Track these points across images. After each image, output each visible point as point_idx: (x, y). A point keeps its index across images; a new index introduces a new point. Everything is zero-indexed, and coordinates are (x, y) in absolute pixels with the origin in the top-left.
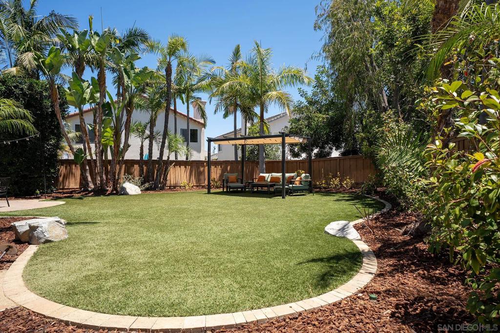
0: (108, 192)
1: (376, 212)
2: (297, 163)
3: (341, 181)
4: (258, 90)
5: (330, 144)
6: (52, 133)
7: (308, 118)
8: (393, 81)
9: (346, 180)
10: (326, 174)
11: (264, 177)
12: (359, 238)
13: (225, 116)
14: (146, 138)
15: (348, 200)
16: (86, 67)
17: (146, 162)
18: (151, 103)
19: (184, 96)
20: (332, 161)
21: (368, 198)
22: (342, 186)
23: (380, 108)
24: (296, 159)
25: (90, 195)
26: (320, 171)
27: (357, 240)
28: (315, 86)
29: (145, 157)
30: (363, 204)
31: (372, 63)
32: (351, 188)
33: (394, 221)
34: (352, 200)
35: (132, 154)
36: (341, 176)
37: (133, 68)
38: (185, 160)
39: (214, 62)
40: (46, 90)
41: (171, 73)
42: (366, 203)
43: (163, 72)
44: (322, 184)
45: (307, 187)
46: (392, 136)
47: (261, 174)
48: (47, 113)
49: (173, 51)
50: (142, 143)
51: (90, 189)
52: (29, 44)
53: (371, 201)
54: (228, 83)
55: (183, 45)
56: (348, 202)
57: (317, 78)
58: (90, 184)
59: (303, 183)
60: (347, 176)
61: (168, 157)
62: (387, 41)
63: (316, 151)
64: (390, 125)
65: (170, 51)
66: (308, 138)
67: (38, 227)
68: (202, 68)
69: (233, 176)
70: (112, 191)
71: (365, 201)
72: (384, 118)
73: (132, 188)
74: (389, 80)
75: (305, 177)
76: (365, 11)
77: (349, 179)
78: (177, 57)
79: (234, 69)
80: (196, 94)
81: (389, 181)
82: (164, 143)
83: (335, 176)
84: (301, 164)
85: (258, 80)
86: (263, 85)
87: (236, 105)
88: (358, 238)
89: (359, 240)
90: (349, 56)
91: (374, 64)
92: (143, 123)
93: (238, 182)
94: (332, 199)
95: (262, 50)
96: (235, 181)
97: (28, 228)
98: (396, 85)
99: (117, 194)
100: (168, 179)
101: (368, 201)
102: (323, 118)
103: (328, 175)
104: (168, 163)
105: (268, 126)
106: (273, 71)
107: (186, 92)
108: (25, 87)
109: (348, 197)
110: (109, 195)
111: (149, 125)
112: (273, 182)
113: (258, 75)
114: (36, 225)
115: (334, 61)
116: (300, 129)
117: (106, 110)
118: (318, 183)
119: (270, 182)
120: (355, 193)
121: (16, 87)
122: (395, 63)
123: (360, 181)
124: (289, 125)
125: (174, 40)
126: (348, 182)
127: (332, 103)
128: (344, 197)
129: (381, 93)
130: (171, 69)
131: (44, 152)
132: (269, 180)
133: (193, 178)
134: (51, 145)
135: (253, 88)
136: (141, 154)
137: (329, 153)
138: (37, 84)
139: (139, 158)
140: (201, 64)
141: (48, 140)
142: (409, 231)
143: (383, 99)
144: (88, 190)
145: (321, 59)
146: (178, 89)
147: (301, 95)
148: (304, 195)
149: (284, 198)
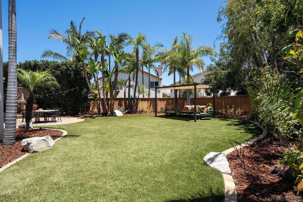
0: (108, 114)
1: (254, 138)
2: (209, 99)
3: (235, 110)
4: (186, 59)
5: (229, 88)
6: (85, 86)
7: (216, 73)
8: (270, 47)
9: (238, 110)
10: (226, 106)
11: (188, 108)
12: (230, 172)
13: (169, 74)
14: (127, 87)
15: (236, 125)
16: (99, 55)
17: (127, 99)
18: (129, 69)
19: (148, 65)
20: (229, 98)
21: (251, 123)
22: (235, 114)
23: (262, 65)
24: (209, 97)
25: (100, 116)
26: (222, 104)
27: (228, 174)
28: (220, 55)
29: (127, 97)
30: (246, 129)
31: (256, 37)
32: (241, 115)
33: (266, 151)
34: (239, 125)
35: (121, 95)
36: (234, 107)
37: (118, 53)
38: (148, 98)
39: (163, 46)
40: (82, 67)
41: (138, 53)
42: (248, 128)
43: (135, 54)
44: (223, 112)
45: (211, 115)
46: (267, 84)
47: (186, 106)
48: (83, 77)
49: (139, 42)
50: (125, 90)
51: (101, 113)
52: (79, 48)
53: (253, 126)
54: (168, 57)
55: (143, 38)
56: (235, 127)
57: (221, 50)
58: (101, 110)
59: (208, 112)
60: (238, 108)
61: (138, 97)
62: (265, 19)
63: (220, 92)
64: (267, 76)
65: (138, 42)
66: (213, 85)
67: (30, 143)
68: (156, 50)
69: (170, 107)
70: (110, 114)
71: (249, 126)
72: (261, 71)
73: (118, 113)
74: (268, 46)
75: (209, 109)
76: (250, 4)
77: (240, 109)
78: (141, 45)
79: (174, 49)
80: (154, 64)
81: (263, 118)
82: (135, 89)
83: (231, 107)
84: (211, 100)
85: (186, 54)
86: (189, 56)
87: (175, 68)
88: (228, 172)
89: (229, 174)
90: (239, 33)
91: (258, 37)
92: (125, 80)
93: (173, 110)
94: (226, 124)
95: (187, 37)
96: (171, 109)
97: (27, 144)
98: (273, 49)
99: (112, 116)
100: (138, 107)
101: (250, 126)
102: (225, 73)
103: (227, 107)
104: (138, 99)
105: (193, 79)
106: (194, 48)
107: (148, 62)
108: (74, 66)
109: (238, 122)
110: (109, 116)
111: (128, 81)
113: (186, 51)
114: (29, 142)
115: (230, 38)
116: (211, 80)
117: (105, 74)
118: (220, 111)
120: (243, 119)
121: (70, 66)
122: (271, 33)
123: (247, 110)
124: (204, 78)
125: (139, 37)
126: (239, 111)
127: (230, 63)
128: (235, 122)
129: (263, 55)
130: (138, 52)
131: (82, 95)
132: (190, 109)
133: (151, 107)
134: (84, 92)
135: (183, 58)
136: (125, 95)
137: (229, 93)
138: (78, 64)
140: (156, 48)
141: (83, 90)
142: (278, 171)
143: (264, 59)
144: (100, 113)
145: (222, 38)
146: (144, 61)
147: (212, 61)
148: (209, 119)
149: (195, 121)
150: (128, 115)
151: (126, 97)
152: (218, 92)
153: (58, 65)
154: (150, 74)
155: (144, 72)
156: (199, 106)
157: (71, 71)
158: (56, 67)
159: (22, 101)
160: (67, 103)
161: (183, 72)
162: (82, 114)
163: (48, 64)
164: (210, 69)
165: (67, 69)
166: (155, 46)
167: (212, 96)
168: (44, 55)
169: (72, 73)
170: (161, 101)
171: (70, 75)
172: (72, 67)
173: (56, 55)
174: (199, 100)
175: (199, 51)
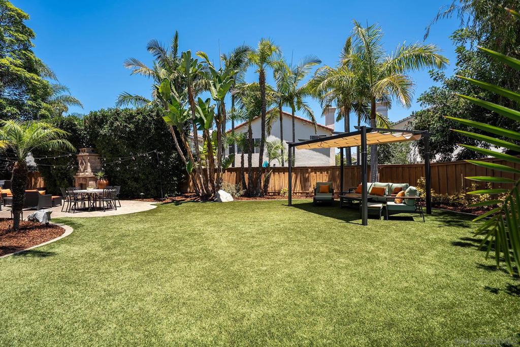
2: (422, 167)
4: (368, 82)
6: (174, 148)
10: (467, 185)
13: (338, 119)
17: (247, 170)
38: (281, 166)
39: (319, 62)
45: (413, 208)
54: (326, 80)
59: (405, 201)
61: (269, 164)
69: (325, 185)
73: (224, 196)
75: (409, 192)
78: (268, 63)
82: (262, 150)
85: (367, 69)
86: (373, 74)
93: (330, 192)
96: (328, 191)
99: (213, 201)
103: (471, 186)
104: (268, 168)
108: (154, 114)
112: (374, 194)
118: (451, 197)
119: (371, 194)
121: (149, 115)
131: (168, 164)
132: (370, 191)
134: (173, 158)
136: (242, 163)
139: (240, 166)
140: (305, 67)
141: (171, 154)
145: (455, 13)
146: (282, 96)
147: (435, 79)
148: (411, 219)
149: (364, 223)
150: (245, 200)
151: (245, 166)
152: (452, 151)
153: (131, 114)
154: (296, 118)
155: (285, 114)
156: (391, 184)
157: (150, 123)
158: (128, 118)
159: (87, 174)
160: (148, 177)
161: (366, 111)
162: (170, 196)
163: (118, 114)
164: (428, 98)
165: (145, 120)
166: (305, 64)
167: (435, 161)
168: (121, 102)
169: (152, 126)
170: (315, 173)
171: (148, 129)
172: (151, 117)
173: (138, 99)
174: (400, 169)
175: (399, 58)
